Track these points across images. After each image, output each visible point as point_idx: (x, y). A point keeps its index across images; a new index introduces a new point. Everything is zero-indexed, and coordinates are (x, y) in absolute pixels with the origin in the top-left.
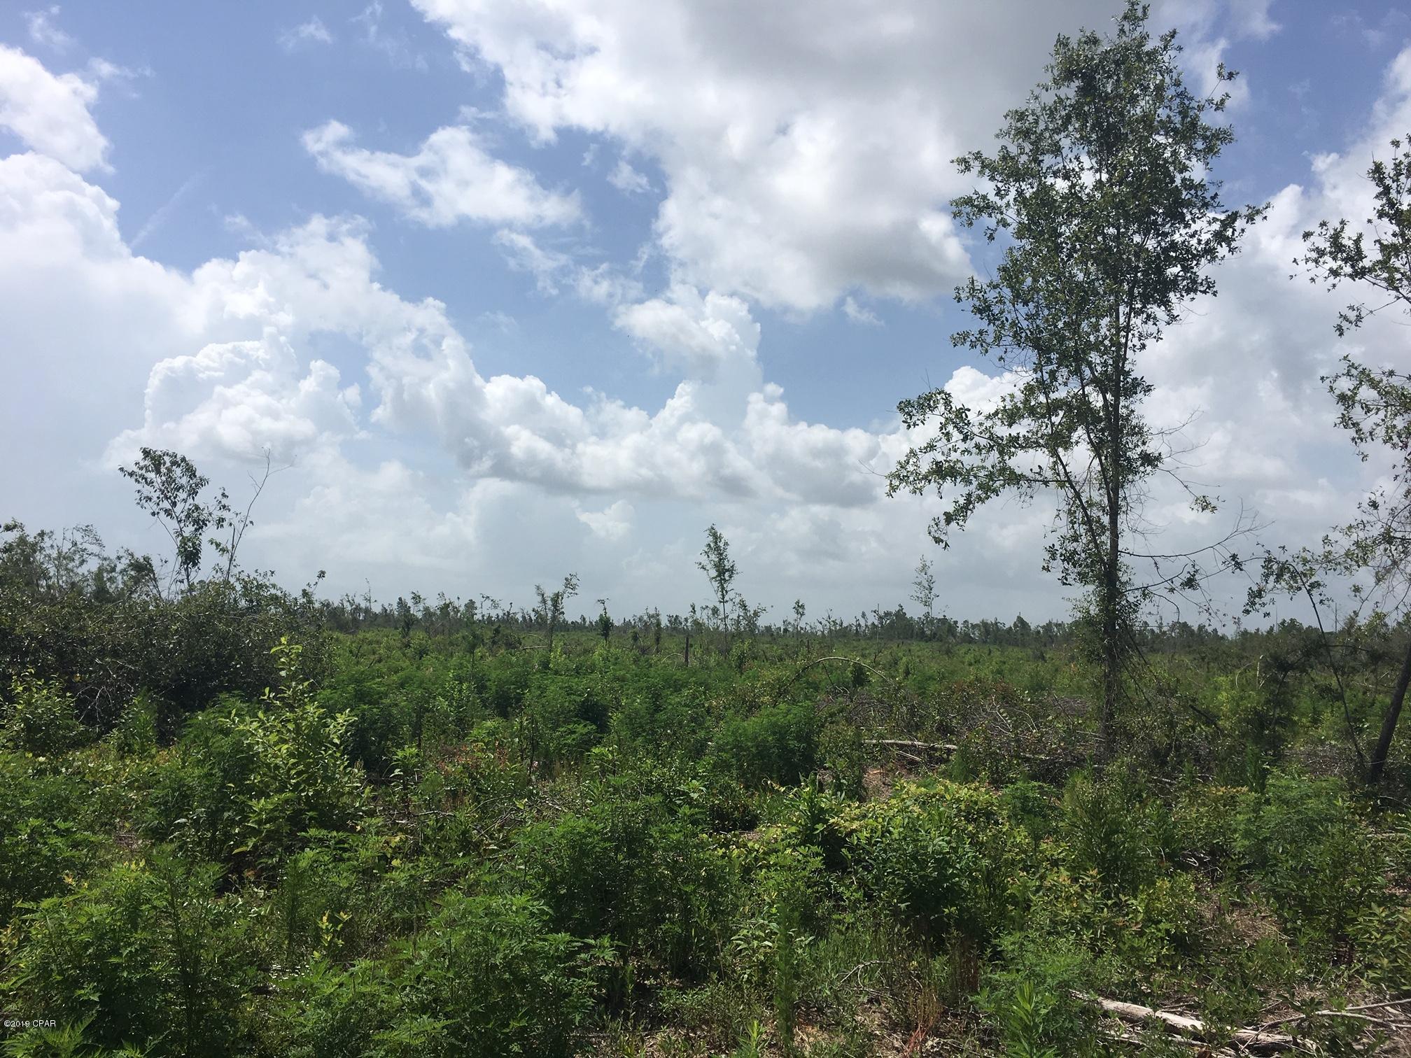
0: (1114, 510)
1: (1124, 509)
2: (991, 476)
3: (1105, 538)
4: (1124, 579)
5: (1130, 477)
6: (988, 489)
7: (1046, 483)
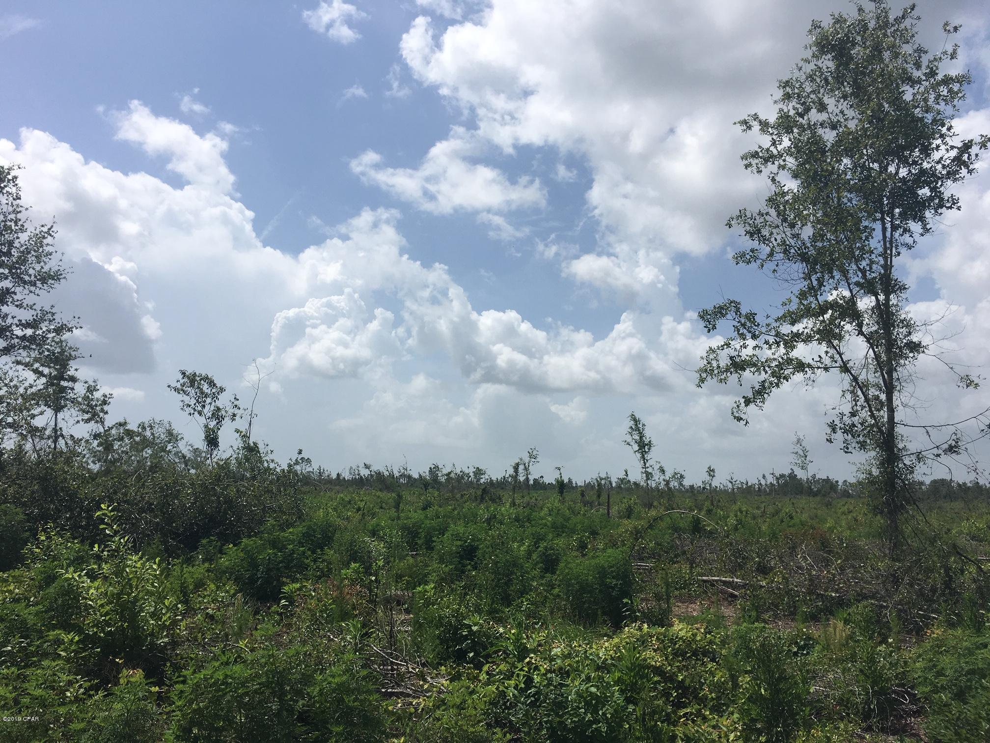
0: (890, 389)
1: (898, 388)
2: (780, 366)
3: (884, 414)
4: (901, 446)
5: (902, 362)
6: (779, 376)
7: (826, 369)
